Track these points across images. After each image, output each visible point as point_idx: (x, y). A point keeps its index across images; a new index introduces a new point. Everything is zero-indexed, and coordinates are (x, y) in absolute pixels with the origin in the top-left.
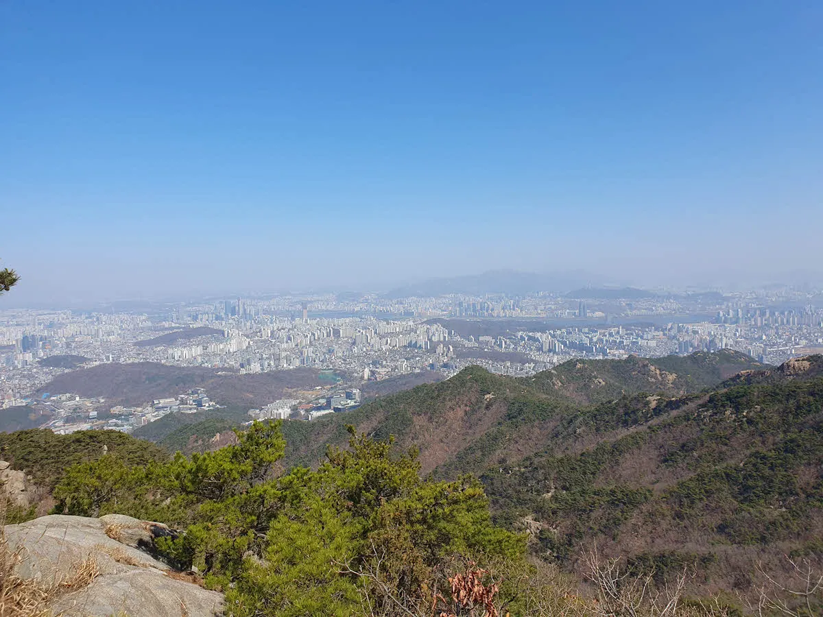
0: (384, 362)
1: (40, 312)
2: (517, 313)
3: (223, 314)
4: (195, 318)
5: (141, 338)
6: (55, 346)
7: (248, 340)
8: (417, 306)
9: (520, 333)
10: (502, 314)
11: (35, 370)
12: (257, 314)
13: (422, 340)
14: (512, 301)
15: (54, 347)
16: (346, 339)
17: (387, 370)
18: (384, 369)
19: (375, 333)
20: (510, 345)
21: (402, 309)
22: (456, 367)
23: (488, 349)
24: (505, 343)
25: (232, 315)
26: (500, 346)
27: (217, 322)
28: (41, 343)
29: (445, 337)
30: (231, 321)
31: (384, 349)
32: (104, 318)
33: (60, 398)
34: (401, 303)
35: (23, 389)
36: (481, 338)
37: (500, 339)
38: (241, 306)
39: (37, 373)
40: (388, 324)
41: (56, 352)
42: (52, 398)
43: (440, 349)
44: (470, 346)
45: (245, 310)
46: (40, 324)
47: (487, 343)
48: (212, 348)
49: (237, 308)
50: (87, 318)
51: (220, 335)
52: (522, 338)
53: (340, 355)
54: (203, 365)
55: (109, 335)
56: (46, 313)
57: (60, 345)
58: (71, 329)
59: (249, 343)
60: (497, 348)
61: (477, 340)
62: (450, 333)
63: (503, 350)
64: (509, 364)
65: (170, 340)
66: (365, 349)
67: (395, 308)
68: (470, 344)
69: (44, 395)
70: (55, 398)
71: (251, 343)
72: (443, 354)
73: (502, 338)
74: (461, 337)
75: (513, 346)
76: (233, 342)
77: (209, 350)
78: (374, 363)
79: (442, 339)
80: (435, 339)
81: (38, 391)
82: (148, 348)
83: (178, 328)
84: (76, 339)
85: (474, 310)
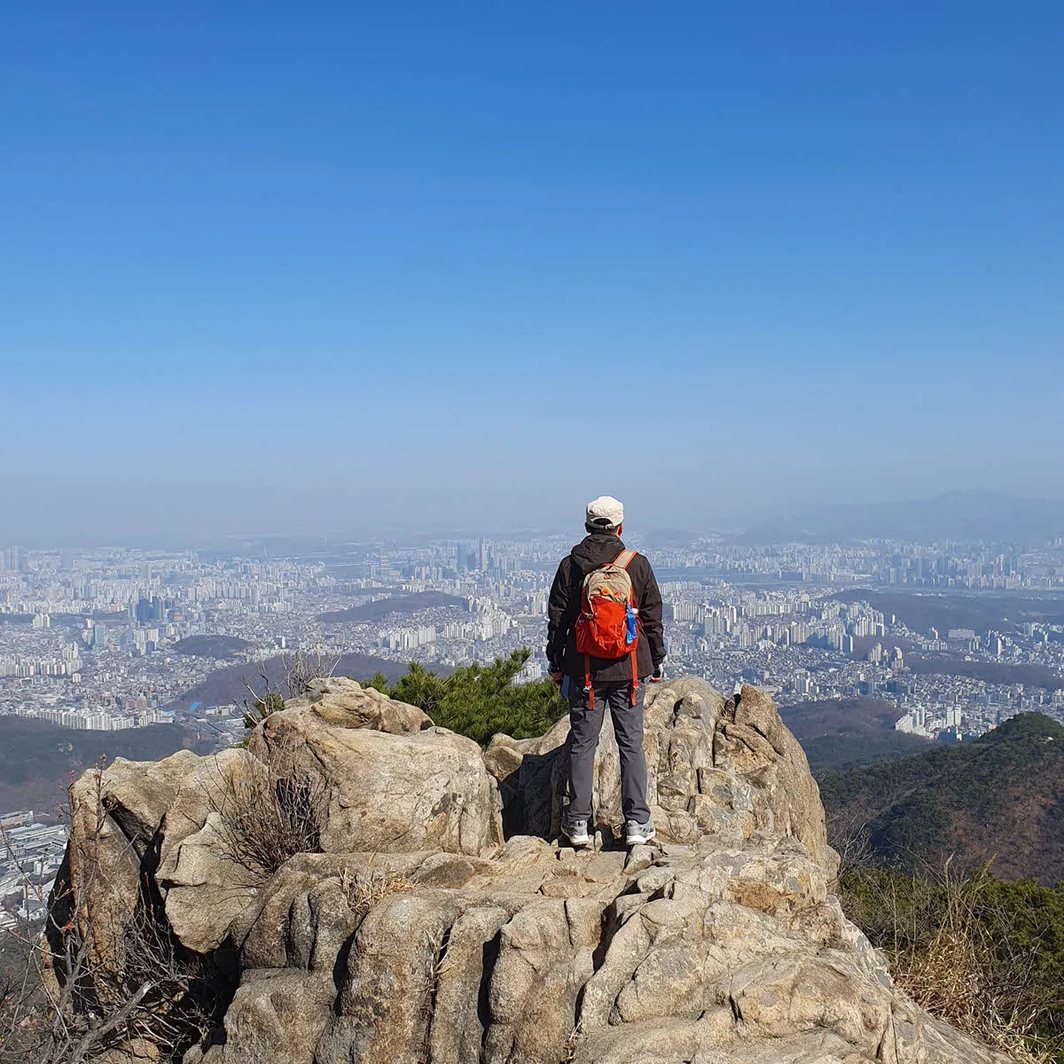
0: (767, 675)
1: (148, 554)
2: (1013, 582)
3: (453, 567)
4: (407, 573)
5: (324, 608)
6: (189, 617)
7: (509, 617)
8: (807, 561)
9: (1033, 627)
10: (983, 582)
11: (168, 660)
12: (511, 566)
13: (836, 632)
14: (1002, 556)
15: (186, 619)
16: (683, 624)
17: (775, 690)
18: (767, 689)
19: (739, 614)
20: (1012, 649)
21: (777, 568)
22: (912, 692)
23: (971, 656)
24: (1004, 643)
25: (469, 570)
26: (993, 649)
27: (447, 581)
28: (167, 610)
29: (879, 629)
30: (469, 580)
31: (762, 647)
32: (255, 568)
33: (220, 712)
34: (774, 554)
35: (162, 692)
36: (952, 634)
37: (992, 635)
38: (485, 553)
39: (171, 664)
40: (759, 597)
41: (193, 630)
42: (208, 712)
43: (877, 653)
44: (932, 648)
45: (491, 560)
46: (154, 576)
47: (965, 643)
48: (452, 629)
49: (477, 556)
50: (225, 568)
51: (462, 608)
52: (1038, 636)
53: (678, 653)
54: (442, 662)
55: (271, 601)
56: (159, 555)
57: (196, 616)
58: (207, 588)
59: (511, 622)
60: (986, 654)
61: (943, 637)
62: (887, 622)
63: (1000, 660)
64: (1020, 689)
65: (377, 613)
66: (722, 646)
67: (763, 565)
68: (933, 644)
69: (195, 705)
70: (212, 712)
71: (514, 622)
72: (881, 663)
73: (996, 634)
74: (911, 628)
75: (1020, 651)
76: (486, 620)
77: (447, 633)
78: (748, 675)
79: (873, 632)
80: (860, 631)
81: (183, 698)
82: (340, 625)
83: (384, 590)
84: (220, 606)
85: (926, 573)
